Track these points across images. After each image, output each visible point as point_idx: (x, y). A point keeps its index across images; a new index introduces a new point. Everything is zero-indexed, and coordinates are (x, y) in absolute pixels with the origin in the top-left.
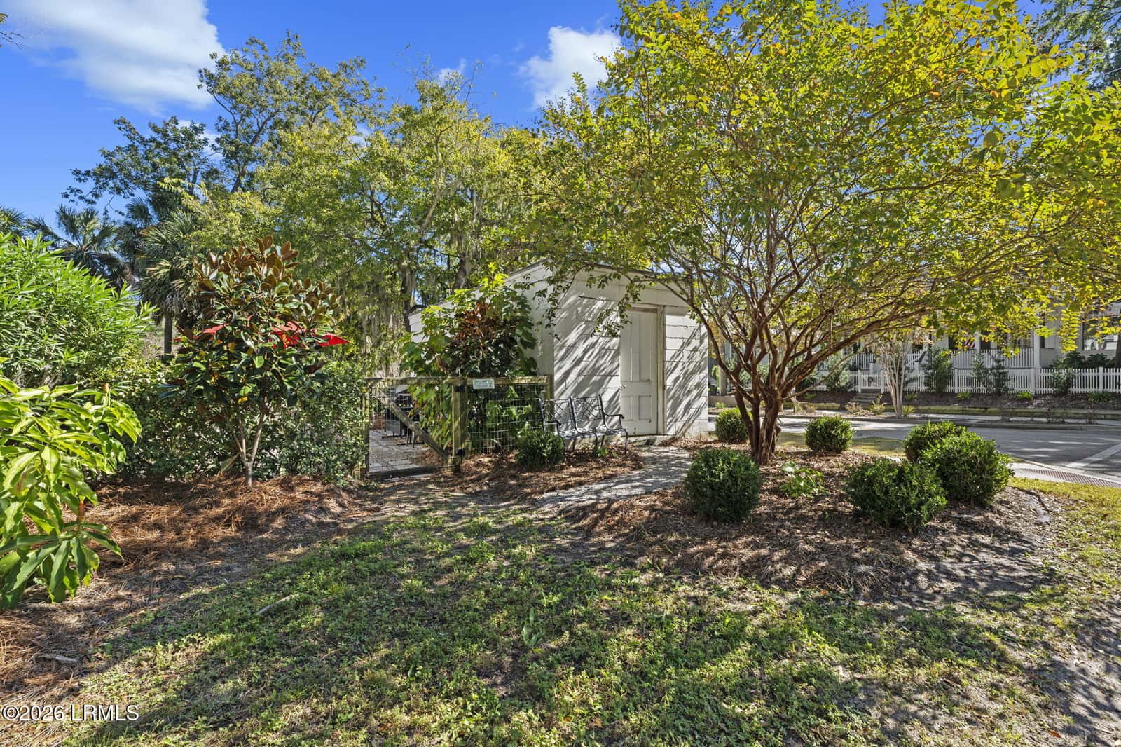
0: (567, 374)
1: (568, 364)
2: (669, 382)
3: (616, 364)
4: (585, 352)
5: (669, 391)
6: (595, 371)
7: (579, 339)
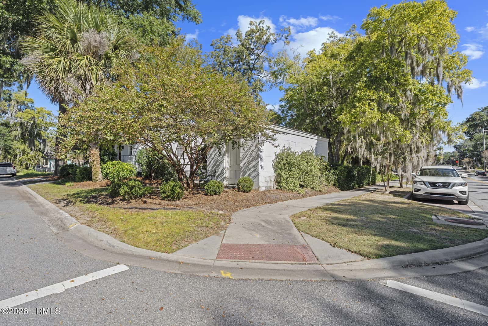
0: (210, 162)
1: (211, 159)
2: (241, 165)
3: (223, 159)
4: (215, 155)
5: (242, 168)
6: (217, 161)
7: (213, 151)
